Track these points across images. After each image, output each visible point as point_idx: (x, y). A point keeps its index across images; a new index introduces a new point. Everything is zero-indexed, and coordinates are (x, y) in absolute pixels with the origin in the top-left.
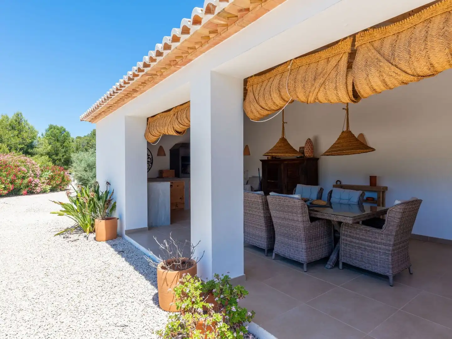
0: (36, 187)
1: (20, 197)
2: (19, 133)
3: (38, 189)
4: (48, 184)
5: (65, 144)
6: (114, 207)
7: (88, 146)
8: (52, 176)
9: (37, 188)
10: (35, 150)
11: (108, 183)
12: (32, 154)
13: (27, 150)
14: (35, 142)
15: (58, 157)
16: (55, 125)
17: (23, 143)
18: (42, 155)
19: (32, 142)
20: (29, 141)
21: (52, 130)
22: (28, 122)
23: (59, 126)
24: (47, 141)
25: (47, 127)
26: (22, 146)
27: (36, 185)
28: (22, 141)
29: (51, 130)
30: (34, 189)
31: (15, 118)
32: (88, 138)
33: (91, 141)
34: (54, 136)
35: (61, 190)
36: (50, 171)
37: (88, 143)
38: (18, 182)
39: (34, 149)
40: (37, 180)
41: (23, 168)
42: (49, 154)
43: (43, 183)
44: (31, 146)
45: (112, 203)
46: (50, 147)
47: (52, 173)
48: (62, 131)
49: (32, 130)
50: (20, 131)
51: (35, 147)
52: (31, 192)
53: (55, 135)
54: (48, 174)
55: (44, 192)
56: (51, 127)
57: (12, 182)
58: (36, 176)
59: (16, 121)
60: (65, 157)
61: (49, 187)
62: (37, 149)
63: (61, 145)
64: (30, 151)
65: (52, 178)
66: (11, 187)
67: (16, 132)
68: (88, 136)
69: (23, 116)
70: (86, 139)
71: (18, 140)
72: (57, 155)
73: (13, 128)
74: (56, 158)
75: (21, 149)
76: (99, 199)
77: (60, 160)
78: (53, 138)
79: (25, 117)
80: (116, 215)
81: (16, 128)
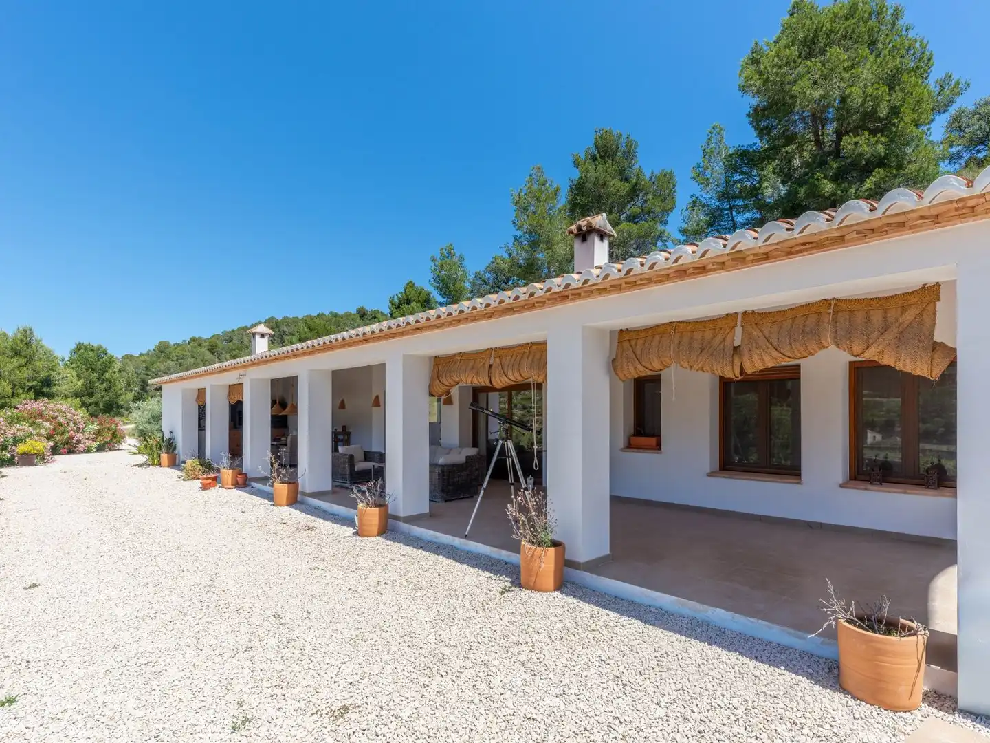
0: (78, 444)
2: (28, 362)
3: (80, 447)
4: (94, 440)
5: (107, 376)
6: (175, 449)
7: (147, 375)
8: (99, 430)
9: (80, 445)
10: (53, 389)
11: (171, 432)
12: (50, 396)
13: (41, 389)
14: (55, 377)
15: (93, 399)
16: (86, 343)
17: (35, 379)
18: (66, 397)
19: (49, 376)
20: (43, 374)
21: (82, 351)
22: (44, 343)
23: (95, 345)
24: (73, 372)
25: (74, 347)
26: (34, 383)
27: (79, 442)
28: (33, 374)
29: (80, 351)
30: (75, 447)
31: (20, 336)
32: (148, 359)
33: (155, 366)
34: (86, 362)
35: (110, 450)
36: (96, 424)
37: (147, 369)
38: (57, 437)
39: (53, 387)
40: (80, 436)
41: (63, 420)
42: (79, 395)
43: (87, 439)
44: (47, 382)
45: (174, 444)
46: (80, 383)
47: (98, 427)
48: (101, 352)
49: (49, 355)
50: (29, 358)
51: (55, 385)
53: (87, 360)
54: (94, 427)
55: (88, 451)
56: (79, 347)
58: (77, 431)
59: (22, 341)
60: (107, 398)
61: (95, 445)
62: (57, 387)
63: (98, 379)
64: (46, 390)
65: (99, 433)
67: (22, 360)
68: (147, 354)
69: (35, 333)
70: (143, 359)
71: (26, 373)
72: (91, 395)
73: (17, 353)
74: (90, 401)
75: (30, 389)
76: (163, 442)
77: (97, 404)
78: (84, 367)
79: (37, 334)
80: (176, 452)
81: (23, 354)
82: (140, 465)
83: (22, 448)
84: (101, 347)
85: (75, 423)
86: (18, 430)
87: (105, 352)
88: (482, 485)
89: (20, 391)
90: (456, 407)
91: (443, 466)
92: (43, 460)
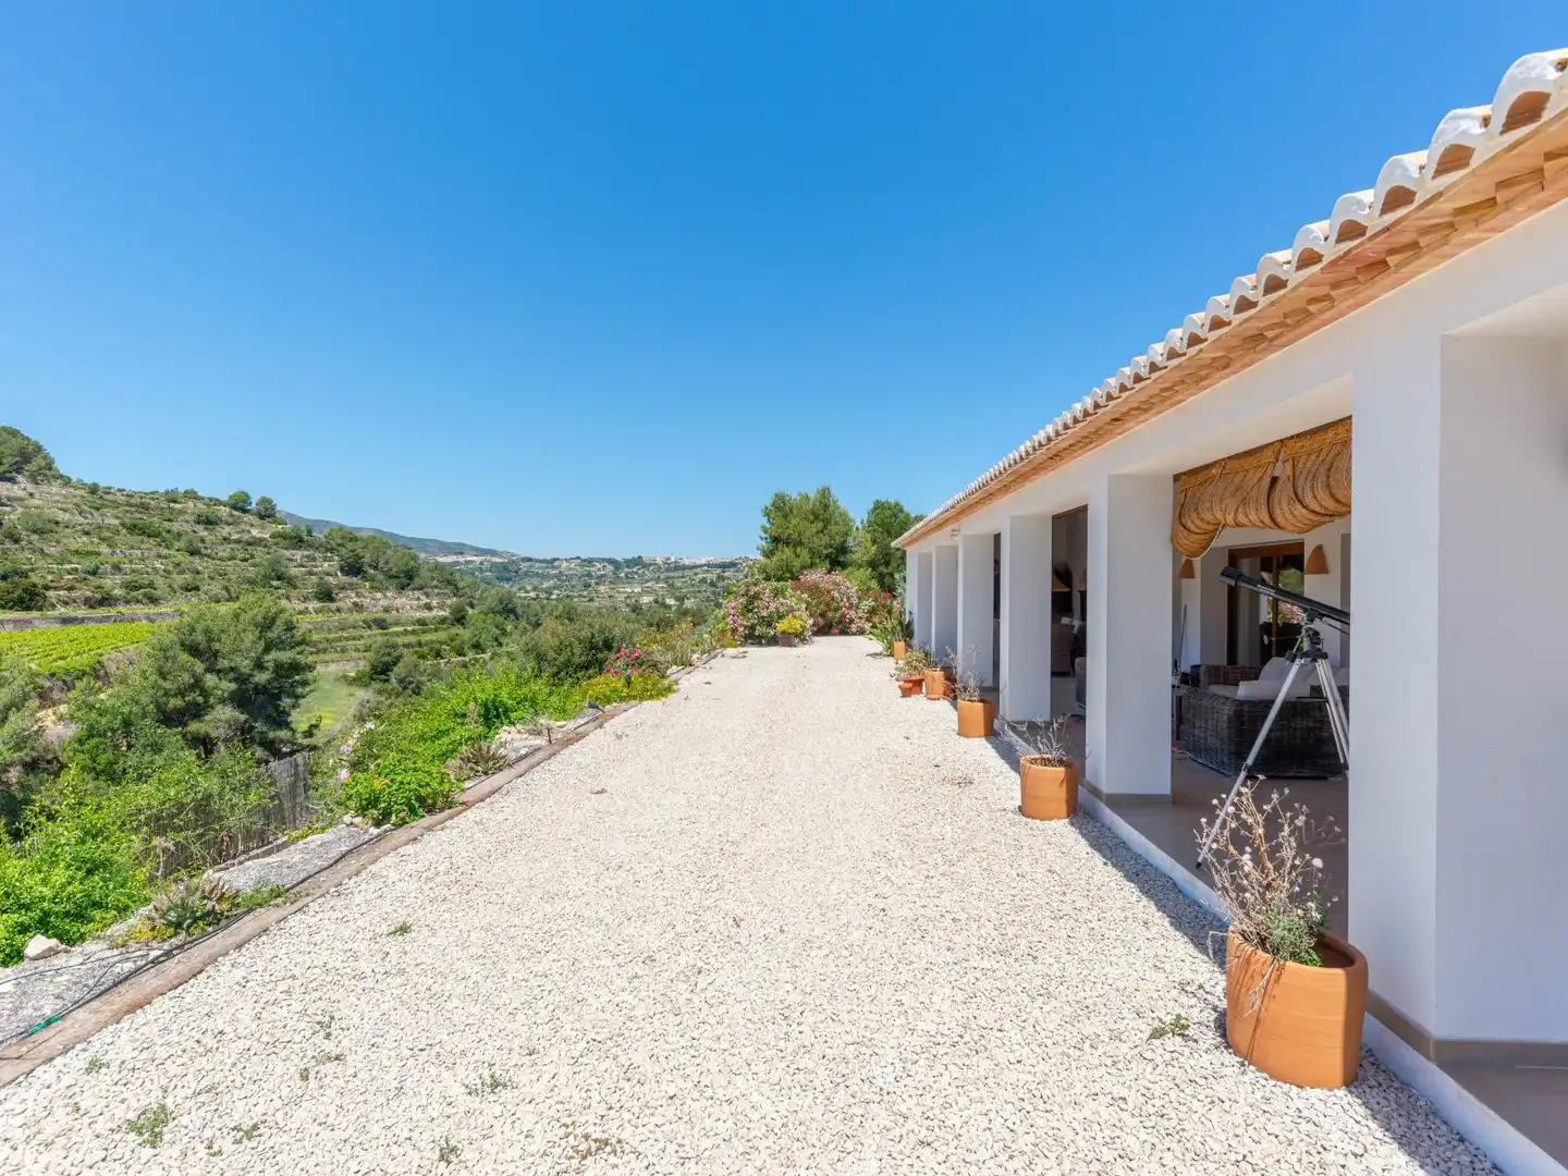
0: (851, 624)
1: (831, 638)
2: (825, 527)
3: (854, 628)
4: (867, 620)
8: (874, 607)
9: (853, 626)
10: (849, 557)
11: (910, 613)
12: (844, 566)
14: (850, 543)
15: (890, 569)
16: (884, 500)
17: (831, 546)
18: (860, 566)
19: (845, 541)
20: (838, 539)
21: (880, 510)
22: (840, 503)
23: (893, 502)
24: (869, 536)
25: (871, 506)
26: (830, 551)
27: (852, 621)
28: (830, 540)
29: (877, 511)
30: (848, 628)
31: (819, 497)
36: (871, 598)
38: (830, 614)
39: (848, 555)
40: (852, 614)
41: (836, 595)
42: (872, 564)
43: (860, 618)
44: (843, 550)
46: (874, 548)
48: (897, 510)
49: (845, 518)
50: (827, 523)
51: (850, 552)
52: (844, 632)
53: (883, 522)
54: (867, 604)
55: (861, 632)
56: (877, 505)
57: (822, 615)
58: (851, 607)
59: (821, 502)
61: (868, 626)
62: (852, 555)
64: (842, 559)
66: (821, 621)
67: (820, 525)
71: (826, 539)
72: (887, 564)
73: (816, 517)
74: (885, 571)
75: (827, 556)
78: (879, 529)
79: (833, 492)
81: (821, 517)
82: (874, 655)
83: (782, 626)
84: (897, 504)
85: (848, 599)
86: (782, 604)
87: (901, 511)
88: (1245, 759)
89: (818, 561)
90: (1197, 580)
91: (1241, 703)
92: (803, 640)
